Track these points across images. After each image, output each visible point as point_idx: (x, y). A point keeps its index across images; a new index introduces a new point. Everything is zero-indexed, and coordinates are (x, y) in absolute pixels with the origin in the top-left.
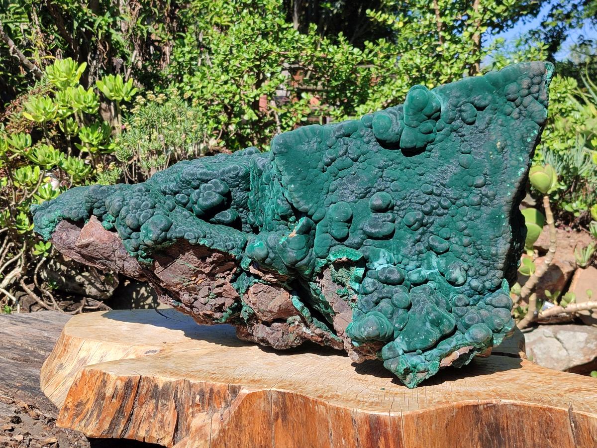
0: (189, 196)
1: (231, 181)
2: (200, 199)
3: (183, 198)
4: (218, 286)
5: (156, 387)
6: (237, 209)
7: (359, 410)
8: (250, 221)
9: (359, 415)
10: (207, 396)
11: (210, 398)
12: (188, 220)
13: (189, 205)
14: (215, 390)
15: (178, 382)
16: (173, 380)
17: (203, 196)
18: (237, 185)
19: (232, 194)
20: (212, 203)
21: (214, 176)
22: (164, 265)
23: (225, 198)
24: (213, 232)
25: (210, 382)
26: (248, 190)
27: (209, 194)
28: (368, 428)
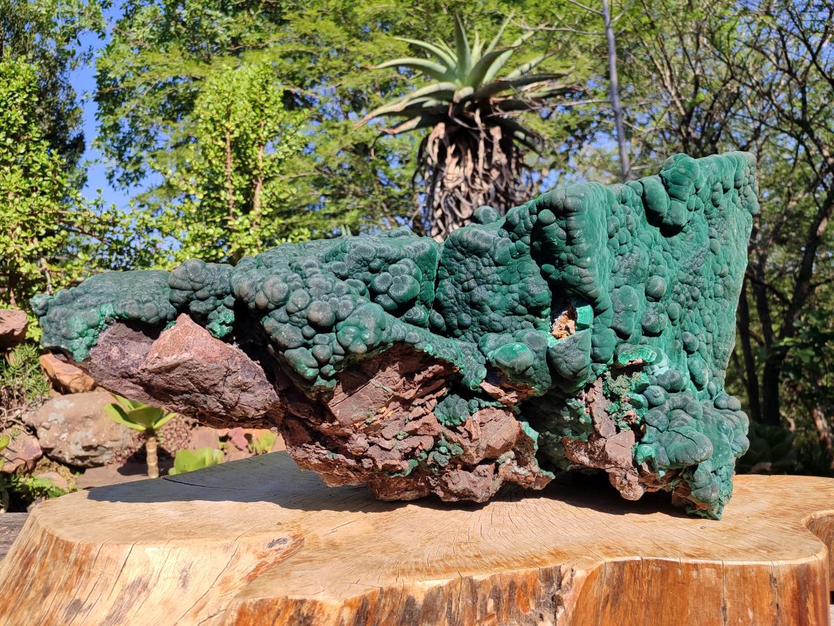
1: (421, 263)
2: (392, 286)
4: (415, 419)
5: (410, 602)
7: (781, 563)
9: (782, 570)
10: (505, 596)
11: (510, 599)
14: (519, 582)
15: (452, 585)
16: (443, 582)
18: (426, 272)
22: (350, 390)
25: (507, 572)
28: (796, 586)
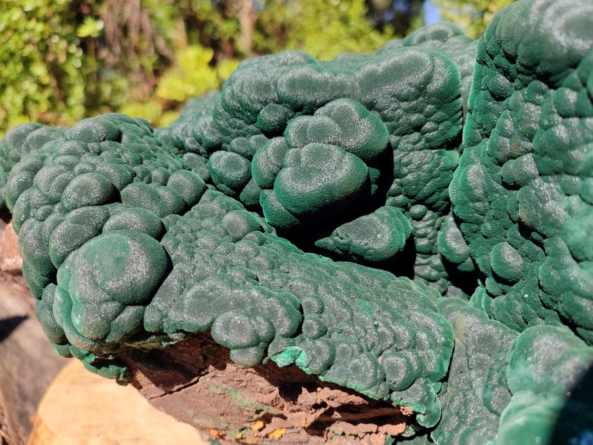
0: (250, 158)
1: (398, 109)
2: (285, 174)
3: (231, 164)
6: (406, 208)
8: (444, 244)
12: (242, 246)
13: (251, 189)
17: (298, 160)
18: (418, 128)
19: (397, 156)
20: (329, 188)
21: (339, 91)
23: (375, 173)
24: (330, 300)
26: (454, 143)
27: (318, 155)
